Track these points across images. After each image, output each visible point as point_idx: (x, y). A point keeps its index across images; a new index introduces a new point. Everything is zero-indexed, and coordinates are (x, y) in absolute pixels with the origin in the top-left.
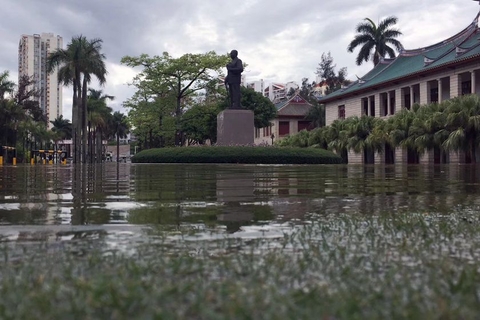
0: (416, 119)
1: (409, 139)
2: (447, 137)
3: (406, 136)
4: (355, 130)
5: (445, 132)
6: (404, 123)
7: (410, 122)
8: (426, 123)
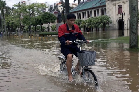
0: (92, 21)
1: (91, 25)
2: (99, 25)
3: (90, 25)
4: (77, 23)
5: (99, 24)
6: (90, 22)
7: (91, 21)
8: (95, 22)
